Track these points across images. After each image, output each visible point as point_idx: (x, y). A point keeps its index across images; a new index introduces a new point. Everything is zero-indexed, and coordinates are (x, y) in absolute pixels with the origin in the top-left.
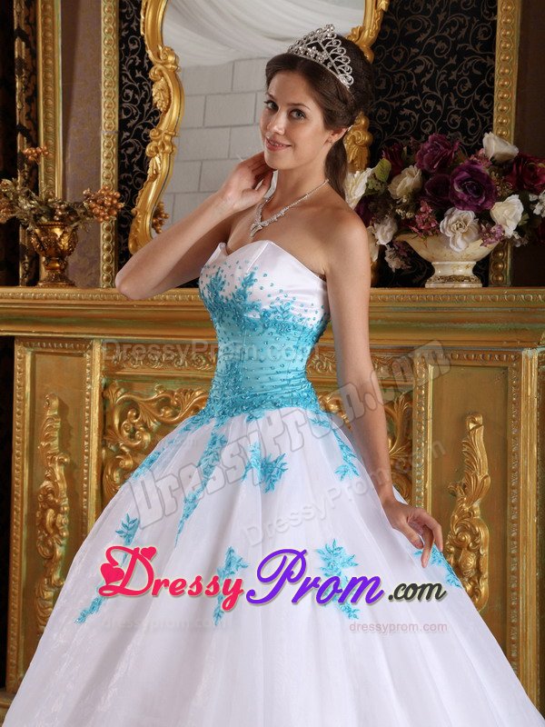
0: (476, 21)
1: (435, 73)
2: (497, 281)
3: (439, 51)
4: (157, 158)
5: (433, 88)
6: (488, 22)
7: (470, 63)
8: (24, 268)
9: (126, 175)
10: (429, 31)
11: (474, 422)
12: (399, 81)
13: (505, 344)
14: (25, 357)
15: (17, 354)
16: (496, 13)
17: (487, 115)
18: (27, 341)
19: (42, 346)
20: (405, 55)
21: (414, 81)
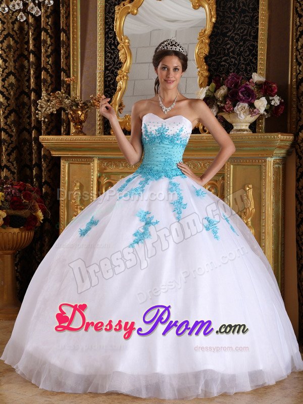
0: (251, 27)
1: (235, 48)
2: (259, 131)
3: (236, 39)
4: (121, 82)
5: (234, 54)
6: (255, 28)
7: (248, 44)
8: (64, 128)
9: (107, 89)
10: (232, 31)
11: (248, 187)
12: (220, 51)
13: (260, 155)
14: (65, 165)
15: (62, 164)
16: (258, 25)
17: (255, 65)
19: (72, 161)
20: (223, 41)
21: (226, 51)
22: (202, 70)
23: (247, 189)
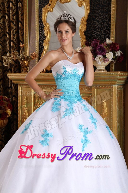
0: (107, 14)
1: (99, 26)
2: (111, 70)
3: (100, 21)
4: (45, 46)
5: (99, 29)
6: (109, 14)
7: (106, 24)
8: (22, 70)
9: (40, 50)
10: (98, 17)
11: (104, 101)
12: (92, 28)
13: (109, 84)
14: (20, 88)
15: (19, 87)
16: (111, 13)
17: (109, 35)
18: (20, 85)
19: (23, 86)
20: (93, 23)
21: (95, 28)
22: (83, 39)
23: (103, 102)
